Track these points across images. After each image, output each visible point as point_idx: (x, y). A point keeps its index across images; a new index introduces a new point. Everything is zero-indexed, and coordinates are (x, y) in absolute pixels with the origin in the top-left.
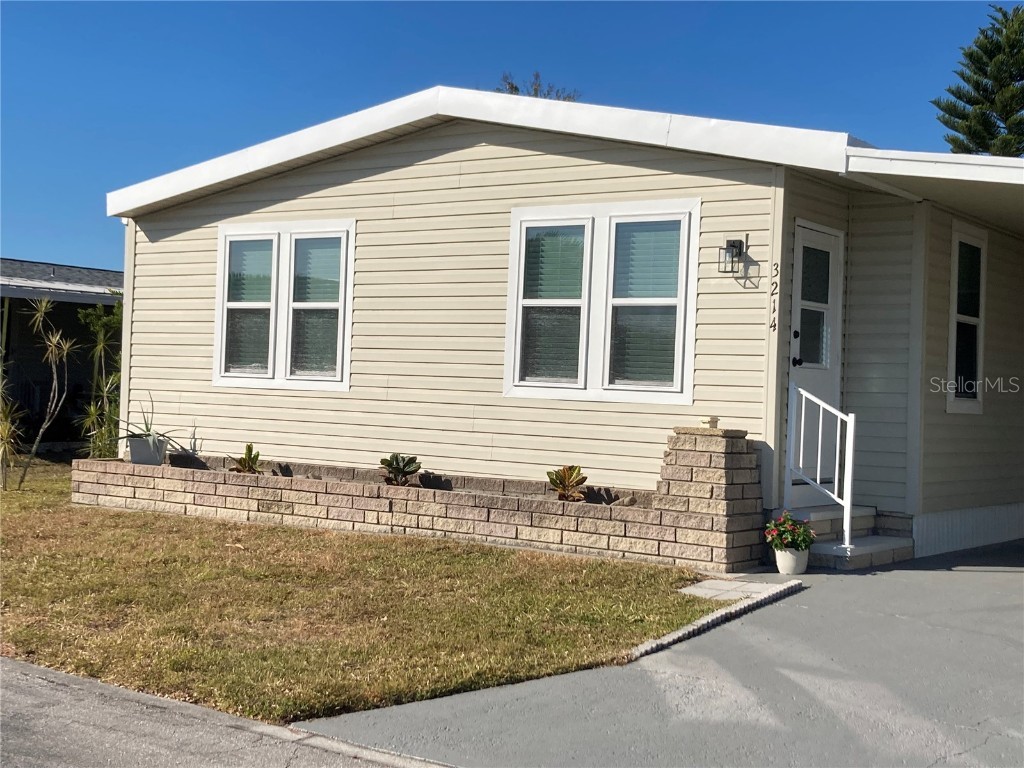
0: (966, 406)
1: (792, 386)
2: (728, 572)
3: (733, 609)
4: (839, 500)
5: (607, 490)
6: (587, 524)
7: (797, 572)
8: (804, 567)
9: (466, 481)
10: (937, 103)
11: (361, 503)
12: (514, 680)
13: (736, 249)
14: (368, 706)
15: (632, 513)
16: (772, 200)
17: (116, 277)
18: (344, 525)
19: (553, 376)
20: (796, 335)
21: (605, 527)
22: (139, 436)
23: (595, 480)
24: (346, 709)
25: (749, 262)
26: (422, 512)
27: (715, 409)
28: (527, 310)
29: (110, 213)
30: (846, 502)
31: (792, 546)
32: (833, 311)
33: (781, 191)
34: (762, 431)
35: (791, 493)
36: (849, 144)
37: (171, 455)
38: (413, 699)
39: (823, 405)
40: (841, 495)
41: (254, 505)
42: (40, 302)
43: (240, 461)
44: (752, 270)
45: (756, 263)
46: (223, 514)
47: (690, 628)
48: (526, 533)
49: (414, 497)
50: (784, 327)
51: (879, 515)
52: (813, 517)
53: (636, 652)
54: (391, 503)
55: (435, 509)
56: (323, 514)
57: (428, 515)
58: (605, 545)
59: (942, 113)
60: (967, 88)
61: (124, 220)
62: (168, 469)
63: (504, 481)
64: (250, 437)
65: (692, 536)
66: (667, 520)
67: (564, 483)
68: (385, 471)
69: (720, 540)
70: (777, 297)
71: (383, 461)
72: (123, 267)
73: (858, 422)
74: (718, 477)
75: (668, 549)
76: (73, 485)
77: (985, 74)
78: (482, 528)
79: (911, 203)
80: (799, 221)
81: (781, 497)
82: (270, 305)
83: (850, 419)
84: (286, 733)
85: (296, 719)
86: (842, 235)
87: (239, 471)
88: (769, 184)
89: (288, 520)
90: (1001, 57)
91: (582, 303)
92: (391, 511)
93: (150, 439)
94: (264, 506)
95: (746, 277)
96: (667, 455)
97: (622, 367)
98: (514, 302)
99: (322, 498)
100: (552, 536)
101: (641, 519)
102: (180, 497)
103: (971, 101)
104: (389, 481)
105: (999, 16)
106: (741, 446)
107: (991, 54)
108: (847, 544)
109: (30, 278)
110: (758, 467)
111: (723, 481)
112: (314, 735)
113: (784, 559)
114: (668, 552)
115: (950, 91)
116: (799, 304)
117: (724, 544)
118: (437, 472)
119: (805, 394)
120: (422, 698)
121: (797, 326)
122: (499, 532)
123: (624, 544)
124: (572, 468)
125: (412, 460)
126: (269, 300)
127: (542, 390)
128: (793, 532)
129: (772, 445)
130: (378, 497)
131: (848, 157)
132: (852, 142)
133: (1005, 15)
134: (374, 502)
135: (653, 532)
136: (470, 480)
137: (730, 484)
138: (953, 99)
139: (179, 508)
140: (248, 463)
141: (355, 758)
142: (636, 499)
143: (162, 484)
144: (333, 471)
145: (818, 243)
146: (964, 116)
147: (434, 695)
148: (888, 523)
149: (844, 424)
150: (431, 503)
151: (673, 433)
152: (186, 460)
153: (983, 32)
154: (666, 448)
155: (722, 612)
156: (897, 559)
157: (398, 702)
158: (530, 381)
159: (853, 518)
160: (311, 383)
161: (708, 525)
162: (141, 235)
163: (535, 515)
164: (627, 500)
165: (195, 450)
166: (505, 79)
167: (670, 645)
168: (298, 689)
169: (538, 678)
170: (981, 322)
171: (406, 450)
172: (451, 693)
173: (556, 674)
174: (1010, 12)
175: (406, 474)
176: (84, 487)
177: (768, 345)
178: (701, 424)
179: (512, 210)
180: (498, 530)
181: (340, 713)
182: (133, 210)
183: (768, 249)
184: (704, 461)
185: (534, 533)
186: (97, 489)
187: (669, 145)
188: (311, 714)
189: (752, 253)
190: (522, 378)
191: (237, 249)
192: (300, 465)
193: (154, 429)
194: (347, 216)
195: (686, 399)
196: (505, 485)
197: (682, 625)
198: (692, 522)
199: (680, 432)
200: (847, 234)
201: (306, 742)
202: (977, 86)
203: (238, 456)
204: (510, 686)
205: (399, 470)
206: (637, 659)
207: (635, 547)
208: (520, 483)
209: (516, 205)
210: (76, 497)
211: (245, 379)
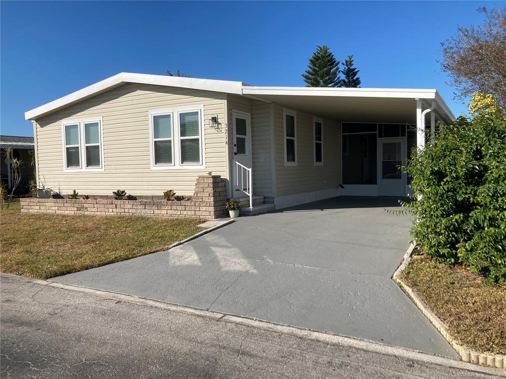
0: (291, 164)
1: (234, 161)
2: (215, 218)
3: (208, 230)
4: (248, 194)
5: (182, 197)
6: (174, 207)
7: (236, 216)
8: (238, 215)
9: (141, 197)
10: (303, 75)
11: (107, 206)
12: (127, 259)
13: (215, 120)
14: (76, 271)
15: (188, 203)
16: (223, 103)
17: (31, 139)
18: (102, 213)
19: (165, 162)
20: (235, 145)
21: (179, 208)
22: (41, 190)
23: (178, 194)
24: (69, 273)
25: (219, 124)
26: (125, 207)
27: (210, 170)
28: (155, 142)
29: (26, 119)
30: (250, 195)
31: (233, 209)
32: (248, 138)
33: (226, 101)
34: (225, 175)
35: (235, 193)
36: (242, 85)
37: (53, 195)
38: (92, 268)
39: (242, 166)
40: (249, 193)
41: (76, 209)
42: (8, 149)
43: (72, 195)
44: (220, 126)
45: (220, 124)
46: (67, 213)
47: (192, 237)
48: (157, 212)
49: (122, 203)
50: (230, 143)
51: (265, 198)
52: (241, 200)
53: (170, 246)
54: (116, 206)
55: (129, 206)
56: (96, 210)
57: (128, 209)
58: (179, 213)
59: (305, 79)
60: (311, 70)
61: (32, 121)
62: (51, 199)
63: (152, 196)
64: (74, 188)
65: (204, 209)
66: (197, 204)
67: (169, 195)
68: (115, 196)
69: (212, 209)
70: (227, 134)
71: (114, 193)
72: (33, 135)
73: (253, 171)
74: (211, 190)
75: (197, 213)
76: (21, 207)
77: (316, 67)
78: (144, 211)
79: (269, 103)
80: (233, 110)
81: (232, 195)
82: (79, 145)
83: (250, 170)
84: (44, 282)
85: (51, 277)
86: (249, 114)
87: (71, 198)
88: (222, 99)
89: (86, 213)
90: (319, 61)
91: (171, 139)
92: (116, 208)
93: (44, 191)
94: (79, 209)
95: (218, 128)
96: (196, 184)
97: (184, 159)
98: (151, 140)
99: (95, 205)
100: (164, 212)
101: (189, 205)
102: (54, 208)
103: (312, 75)
104: (116, 199)
105: (319, 49)
106: (219, 180)
107: (317, 60)
108: (251, 207)
109: (25, 142)
110: (225, 186)
111: (212, 191)
112: (53, 282)
113: (232, 213)
114: (198, 214)
115: (306, 71)
116: (235, 136)
117: (213, 210)
118: (132, 195)
119: (237, 163)
120: (95, 267)
121: (235, 142)
122: (148, 212)
123: (185, 213)
124: (171, 191)
125: (124, 192)
126: (78, 144)
127: (163, 167)
128: (233, 205)
129: (228, 179)
130: (112, 204)
131: (242, 89)
132: (243, 85)
133: (321, 48)
134: (111, 205)
135: (193, 208)
136: (142, 196)
137: (214, 192)
138: (308, 74)
139: (54, 211)
140: (75, 196)
141: (62, 289)
142: (189, 199)
143: (48, 204)
144: (101, 197)
145: (241, 117)
146: (310, 79)
147: (99, 266)
148: (268, 200)
149: (249, 171)
150: (128, 205)
151: (198, 178)
152: (57, 196)
153: (314, 54)
154: (196, 182)
155: (205, 231)
156: (269, 210)
157: (87, 269)
158: (158, 164)
159: (253, 200)
160: (93, 169)
161: (208, 205)
162: (38, 126)
163: (159, 206)
164: (186, 199)
165: (60, 193)
166: (168, 72)
167: (183, 243)
168: (55, 267)
169: (136, 257)
170: (295, 139)
171: (121, 189)
172: (105, 264)
173: (142, 255)
174: (322, 47)
175: (121, 196)
176: (25, 207)
177: (225, 149)
178: (206, 174)
179: (149, 111)
180: (148, 211)
181: (66, 274)
182: (34, 118)
183: (223, 119)
184: (207, 186)
185: (159, 212)
186: (28, 207)
187: (192, 88)
188: (56, 275)
189: (219, 121)
190: (156, 164)
191: (68, 128)
192: (91, 195)
193: (46, 187)
194: (99, 116)
195: (203, 167)
196: (153, 197)
197: (190, 236)
198: (204, 204)
199: (200, 177)
200: (251, 114)
201: (50, 285)
202: (314, 70)
203: (71, 194)
204: (126, 261)
205: (119, 195)
206: (170, 248)
207: (187, 213)
208: (157, 196)
209: (150, 109)
210: (22, 210)
211: (73, 170)
